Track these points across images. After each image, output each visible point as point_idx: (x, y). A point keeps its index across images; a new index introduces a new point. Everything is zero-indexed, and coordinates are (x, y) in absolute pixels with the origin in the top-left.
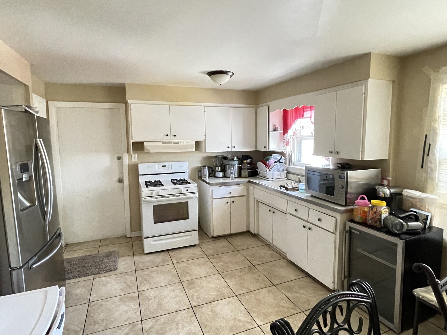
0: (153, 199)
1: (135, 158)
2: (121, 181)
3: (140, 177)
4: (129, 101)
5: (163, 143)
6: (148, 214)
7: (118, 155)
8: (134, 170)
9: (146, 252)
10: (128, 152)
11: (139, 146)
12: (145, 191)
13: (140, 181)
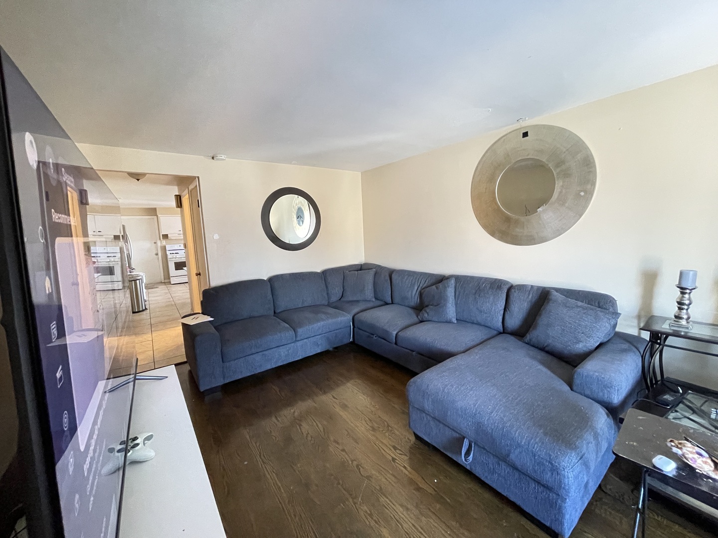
0: (174, 259)
1: (164, 242)
2: (157, 254)
3: (167, 251)
4: (159, 216)
5: (178, 234)
6: (172, 266)
7: (154, 241)
8: (164, 249)
9: (172, 283)
10: (160, 239)
11: (166, 237)
12: (169, 256)
13: (167, 253)
